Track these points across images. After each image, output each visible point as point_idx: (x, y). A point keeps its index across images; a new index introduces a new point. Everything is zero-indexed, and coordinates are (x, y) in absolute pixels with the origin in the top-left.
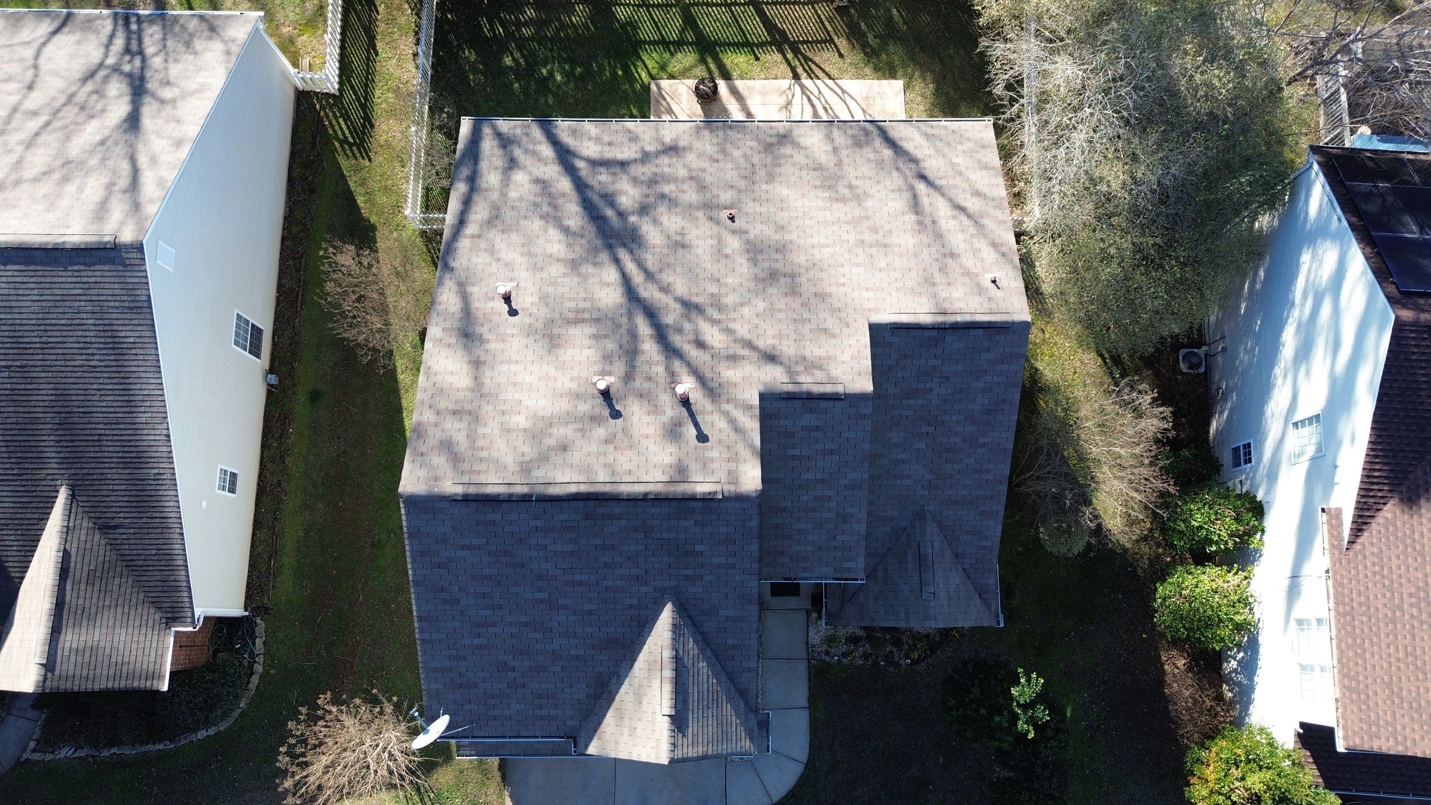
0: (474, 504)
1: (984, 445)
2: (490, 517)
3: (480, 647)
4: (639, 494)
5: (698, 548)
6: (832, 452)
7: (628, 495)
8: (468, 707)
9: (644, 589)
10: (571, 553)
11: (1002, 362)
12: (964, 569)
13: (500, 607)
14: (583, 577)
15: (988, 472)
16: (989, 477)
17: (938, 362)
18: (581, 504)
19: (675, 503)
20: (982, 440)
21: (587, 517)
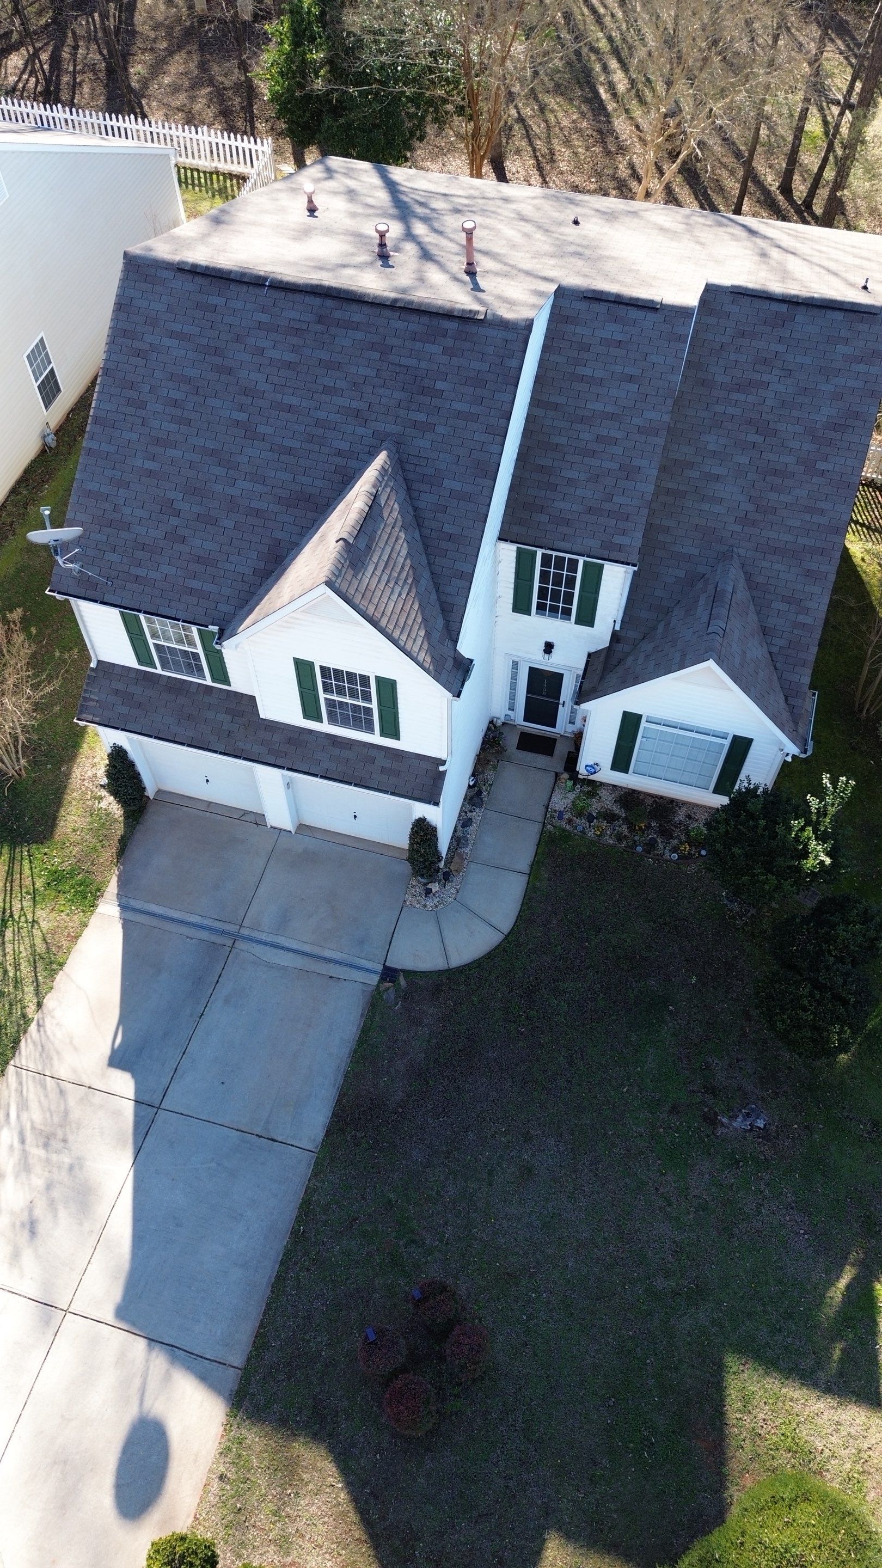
0: (199, 280)
1: (823, 473)
2: (214, 300)
3: (150, 473)
4: (388, 299)
5: (440, 385)
6: (631, 379)
7: (375, 298)
8: (110, 556)
9: (361, 431)
10: (289, 365)
11: (861, 361)
12: (770, 653)
13: (189, 422)
14: (294, 401)
15: (822, 512)
16: (823, 520)
17: (781, 348)
18: (317, 301)
19: (425, 319)
20: (821, 465)
21: (320, 319)
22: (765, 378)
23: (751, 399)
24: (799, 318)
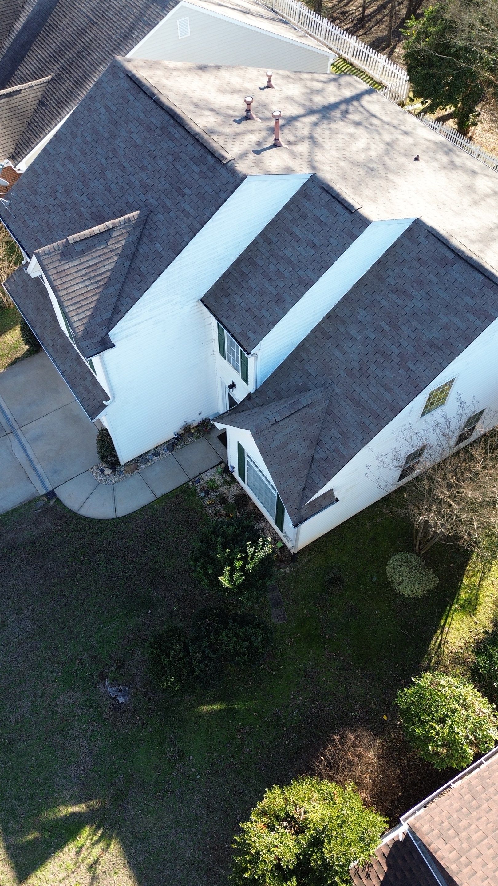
0: (131, 84)
1: (408, 369)
2: (131, 98)
3: (58, 172)
4: (194, 131)
5: (187, 191)
6: (314, 246)
7: (190, 128)
8: (22, 205)
9: (142, 196)
10: (137, 146)
11: (474, 313)
12: (313, 457)
13: (85, 155)
14: (127, 165)
15: (392, 393)
16: (390, 398)
17: (434, 280)
18: (167, 117)
19: (203, 151)
20: (410, 364)
21: (163, 129)
22: (414, 293)
23: (399, 302)
24: (456, 267)
